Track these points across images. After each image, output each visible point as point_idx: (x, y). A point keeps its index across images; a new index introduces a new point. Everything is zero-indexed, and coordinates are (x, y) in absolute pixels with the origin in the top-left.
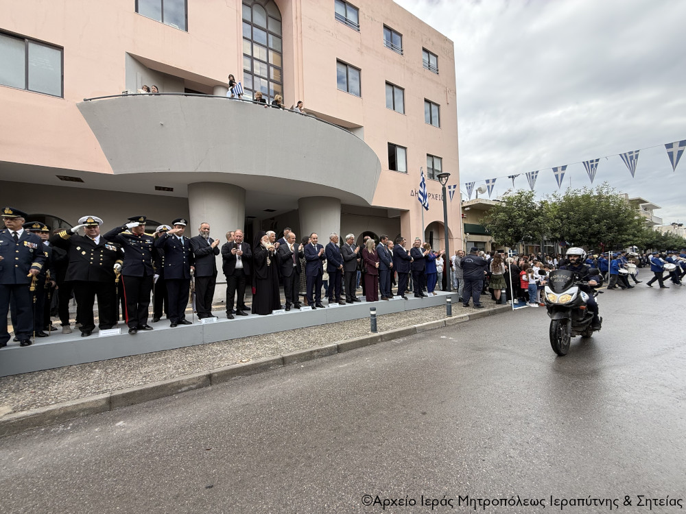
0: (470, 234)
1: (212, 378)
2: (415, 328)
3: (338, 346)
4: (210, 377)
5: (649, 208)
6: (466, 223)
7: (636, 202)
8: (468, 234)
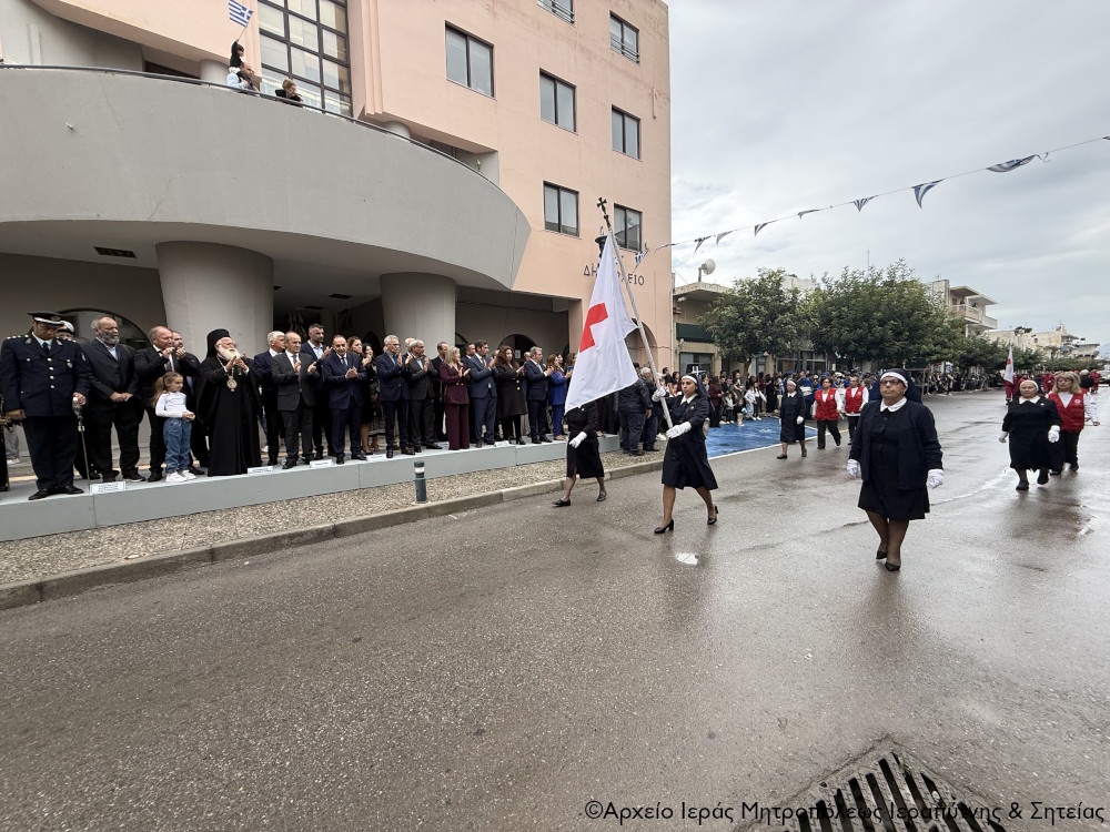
0: (686, 340)
1: (46, 589)
4: (40, 586)
5: (981, 303)
6: (680, 322)
7: (960, 294)
8: (682, 340)
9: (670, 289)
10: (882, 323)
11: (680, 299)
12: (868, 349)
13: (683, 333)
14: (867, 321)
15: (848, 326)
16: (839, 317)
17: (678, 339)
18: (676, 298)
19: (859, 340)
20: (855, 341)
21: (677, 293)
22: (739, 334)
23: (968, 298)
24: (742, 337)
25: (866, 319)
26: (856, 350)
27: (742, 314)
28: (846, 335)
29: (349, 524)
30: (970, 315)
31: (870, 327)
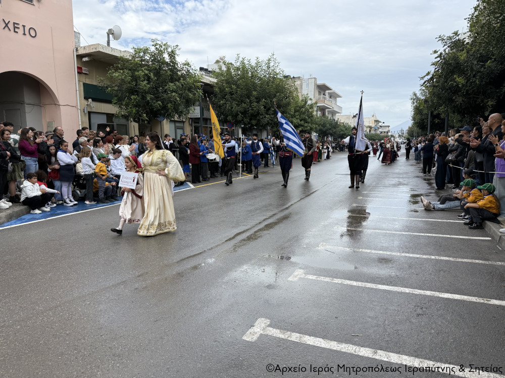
0: (94, 100)
5: (334, 96)
6: (88, 82)
7: (322, 88)
8: (90, 100)
9: (72, 47)
10: (258, 100)
11: (85, 59)
12: (251, 119)
13: (91, 93)
14: (249, 98)
15: (236, 100)
16: (231, 94)
17: (86, 98)
18: (80, 57)
19: (244, 113)
20: (242, 113)
21: (81, 52)
22: (132, 97)
23: (327, 91)
24: (135, 99)
25: (248, 96)
26: (243, 120)
27: (135, 79)
28: (236, 108)
30: (327, 103)
31: (251, 102)
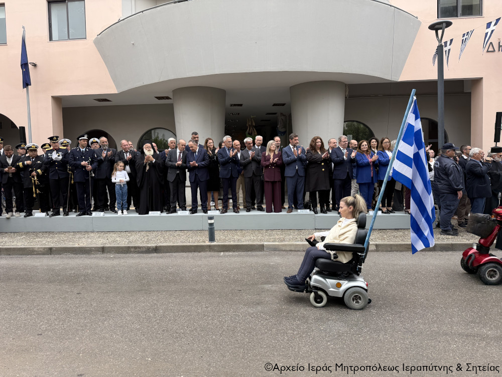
1: (52, 250)
2: (263, 246)
3: (156, 247)
4: (51, 249)
29: (164, 247)
